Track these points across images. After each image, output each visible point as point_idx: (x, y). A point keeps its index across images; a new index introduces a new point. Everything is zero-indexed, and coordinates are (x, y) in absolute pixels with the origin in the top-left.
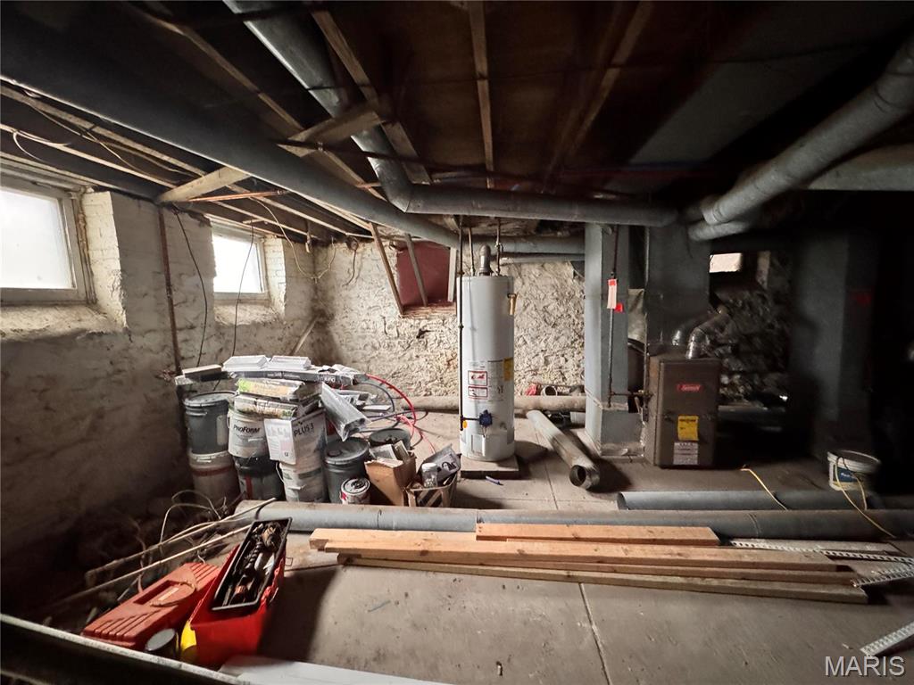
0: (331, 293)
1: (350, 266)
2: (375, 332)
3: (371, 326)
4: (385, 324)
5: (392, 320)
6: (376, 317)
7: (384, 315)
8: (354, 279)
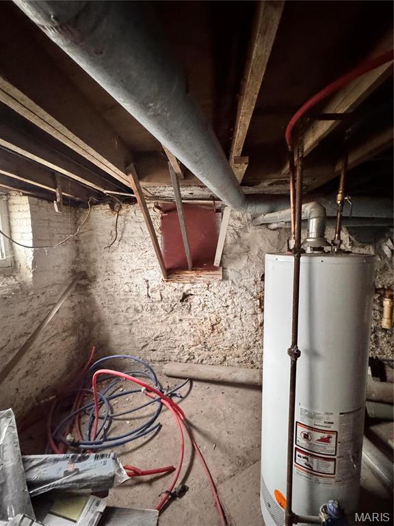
0: (93, 256)
1: (113, 228)
2: (137, 295)
3: (134, 289)
4: (148, 288)
5: (156, 283)
6: (139, 280)
7: (147, 278)
8: (117, 242)
